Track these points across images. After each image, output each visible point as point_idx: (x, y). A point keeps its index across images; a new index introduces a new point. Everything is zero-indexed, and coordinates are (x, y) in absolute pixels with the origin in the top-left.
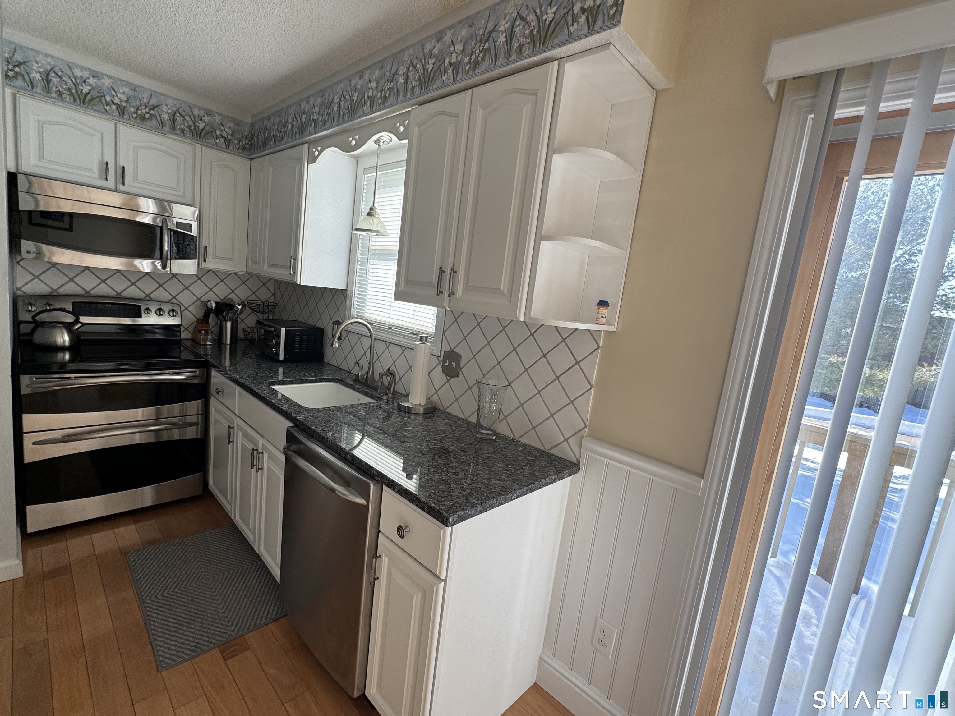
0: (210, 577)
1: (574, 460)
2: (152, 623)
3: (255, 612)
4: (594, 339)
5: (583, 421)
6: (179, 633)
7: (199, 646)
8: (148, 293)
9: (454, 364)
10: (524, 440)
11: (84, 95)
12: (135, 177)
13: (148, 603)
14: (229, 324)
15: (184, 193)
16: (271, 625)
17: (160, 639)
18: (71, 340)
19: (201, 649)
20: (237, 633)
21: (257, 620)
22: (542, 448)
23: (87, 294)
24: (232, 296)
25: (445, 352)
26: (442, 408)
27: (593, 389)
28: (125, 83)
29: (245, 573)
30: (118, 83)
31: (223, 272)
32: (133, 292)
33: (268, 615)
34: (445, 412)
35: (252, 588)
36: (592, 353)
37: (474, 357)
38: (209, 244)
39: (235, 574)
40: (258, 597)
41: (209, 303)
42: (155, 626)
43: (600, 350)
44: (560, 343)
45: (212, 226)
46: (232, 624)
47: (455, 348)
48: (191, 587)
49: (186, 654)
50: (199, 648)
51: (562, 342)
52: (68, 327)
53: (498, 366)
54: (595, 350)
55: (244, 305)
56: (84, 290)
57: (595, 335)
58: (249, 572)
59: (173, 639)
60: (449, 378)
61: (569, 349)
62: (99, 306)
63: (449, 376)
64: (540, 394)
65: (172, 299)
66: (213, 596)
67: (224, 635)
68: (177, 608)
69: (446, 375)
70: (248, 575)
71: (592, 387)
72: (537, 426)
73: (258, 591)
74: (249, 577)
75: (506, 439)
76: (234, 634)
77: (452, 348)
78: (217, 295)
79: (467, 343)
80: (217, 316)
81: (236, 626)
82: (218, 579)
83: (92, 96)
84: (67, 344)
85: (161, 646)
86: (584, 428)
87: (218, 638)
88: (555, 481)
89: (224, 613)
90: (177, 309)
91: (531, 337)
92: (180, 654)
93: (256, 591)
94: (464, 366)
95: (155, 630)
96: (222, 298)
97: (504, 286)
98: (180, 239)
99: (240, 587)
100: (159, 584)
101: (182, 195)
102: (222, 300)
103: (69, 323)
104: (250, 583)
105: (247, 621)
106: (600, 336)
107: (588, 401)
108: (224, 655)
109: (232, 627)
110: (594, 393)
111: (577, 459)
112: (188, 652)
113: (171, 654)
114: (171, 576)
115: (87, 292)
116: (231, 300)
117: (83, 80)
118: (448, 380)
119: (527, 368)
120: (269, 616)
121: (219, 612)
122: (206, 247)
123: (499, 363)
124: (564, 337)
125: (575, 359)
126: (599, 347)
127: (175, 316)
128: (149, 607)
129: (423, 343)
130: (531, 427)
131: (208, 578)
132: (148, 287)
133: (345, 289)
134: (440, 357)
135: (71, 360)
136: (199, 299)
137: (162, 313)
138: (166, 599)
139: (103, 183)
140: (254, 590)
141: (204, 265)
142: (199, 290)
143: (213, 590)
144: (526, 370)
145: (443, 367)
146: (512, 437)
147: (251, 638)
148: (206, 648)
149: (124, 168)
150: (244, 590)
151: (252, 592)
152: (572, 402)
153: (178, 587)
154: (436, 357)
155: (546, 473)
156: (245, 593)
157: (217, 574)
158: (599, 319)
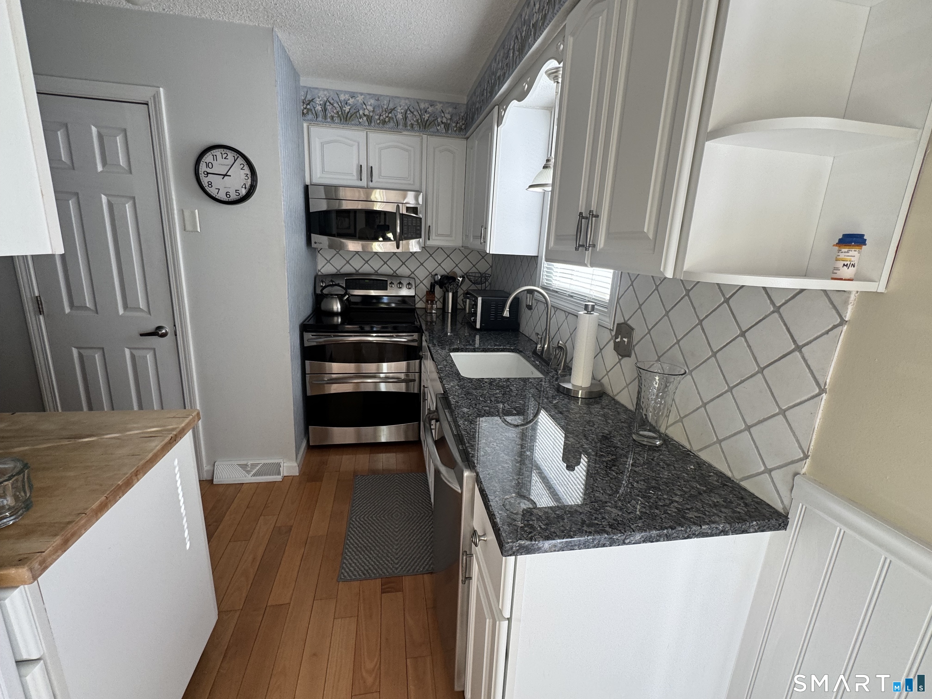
0: (399, 514)
1: (779, 507)
2: (349, 538)
3: (418, 558)
4: (835, 307)
5: (801, 447)
6: (361, 554)
7: (369, 571)
8: (395, 270)
9: (626, 340)
10: (704, 456)
11: (346, 115)
12: (380, 175)
13: (353, 521)
14: (450, 295)
15: (414, 181)
16: (425, 576)
17: (348, 554)
18: (342, 308)
19: (369, 575)
20: (398, 572)
21: (417, 566)
22: (729, 474)
23: (357, 273)
24: (457, 270)
25: (618, 324)
26: (611, 394)
27: (824, 396)
28: (372, 96)
29: (425, 519)
30: (368, 97)
31: (448, 248)
32: (385, 270)
33: (426, 565)
34: (614, 399)
35: (424, 535)
36: (827, 332)
37: (649, 332)
38: (432, 224)
39: (417, 517)
40: (425, 545)
41: (436, 276)
42: (350, 542)
43: (845, 328)
44: (770, 314)
45: (435, 206)
46: (398, 562)
47: (628, 320)
48: (384, 518)
49: (359, 575)
50: (369, 573)
51: (773, 312)
52: (340, 297)
53: (677, 345)
54: (835, 327)
55: (463, 277)
56: (355, 269)
57: (836, 299)
58: (428, 520)
59: (356, 557)
60: (620, 357)
61: (785, 325)
62: (361, 281)
63: (621, 356)
64: (732, 393)
65: (411, 274)
66: (395, 531)
67: (389, 570)
68: (368, 532)
69: (619, 354)
70: (426, 522)
71: (822, 391)
72: (724, 439)
73: (428, 540)
74: (425, 524)
75: (679, 449)
76: (396, 572)
77: (626, 320)
78: (444, 270)
79: (642, 313)
80: (441, 287)
81: (400, 565)
82: (404, 517)
83: (351, 113)
84: (339, 310)
85: (347, 560)
86: (801, 460)
87: (384, 570)
88: (724, 533)
89: (397, 549)
90: (412, 282)
91: (725, 304)
92: (356, 573)
93: (426, 540)
94: (637, 344)
95: (348, 545)
96: (448, 272)
97: (648, 228)
98: (409, 222)
99: (416, 530)
100: (365, 507)
101: (412, 183)
102: (448, 274)
103: (341, 295)
104: (424, 530)
105: (409, 564)
106: (846, 303)
107: (813, 414)
108: (383, 587)
109: (397, 564)
110: (828, 402)
111: (784, 508)
112: (361, 574)
113: (350, 570)
114: (375, 504)
115: (357, 271)
116: (455, 273)
117: (345, 102)
118: (620, 360)
119: (715, 350)
120: (427, 567)
121: (393, 547)
122: (429, 226)
123: (678, 342)
124: (778, 305)
125: (794, 341)
126: (843, 322)
127: (410, 288)
128: (353, 525)
129: (589, 313)
130: (715, 439)
131: (397, 514)
132: (394, 264)
133: (536, 255)
134: (613, 330)
135: (343, 323)
136: (430, 273)
137: (401, 286)
138: (365, 522)
139: (359, 183)
140: (425, 538)
141: (429, 243)
142: (431, 265)
143: (397, 526)
144: (714, 354)
145: (615, 342)
146: (688, 447)
147: (407, 582)
148: (373, 576)
149: (372, 167)
150: (418, 535)
151: (423, 538)
152: (783, 412)
153: (376, 515)
154: (609, 331)
155: (710, 516)
156: (417, 538)
157: (405, 513)
158: (838, 269)
